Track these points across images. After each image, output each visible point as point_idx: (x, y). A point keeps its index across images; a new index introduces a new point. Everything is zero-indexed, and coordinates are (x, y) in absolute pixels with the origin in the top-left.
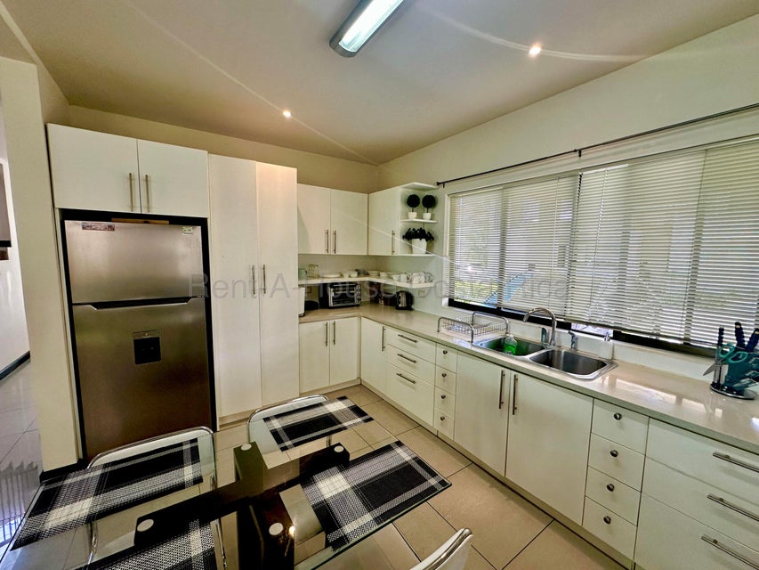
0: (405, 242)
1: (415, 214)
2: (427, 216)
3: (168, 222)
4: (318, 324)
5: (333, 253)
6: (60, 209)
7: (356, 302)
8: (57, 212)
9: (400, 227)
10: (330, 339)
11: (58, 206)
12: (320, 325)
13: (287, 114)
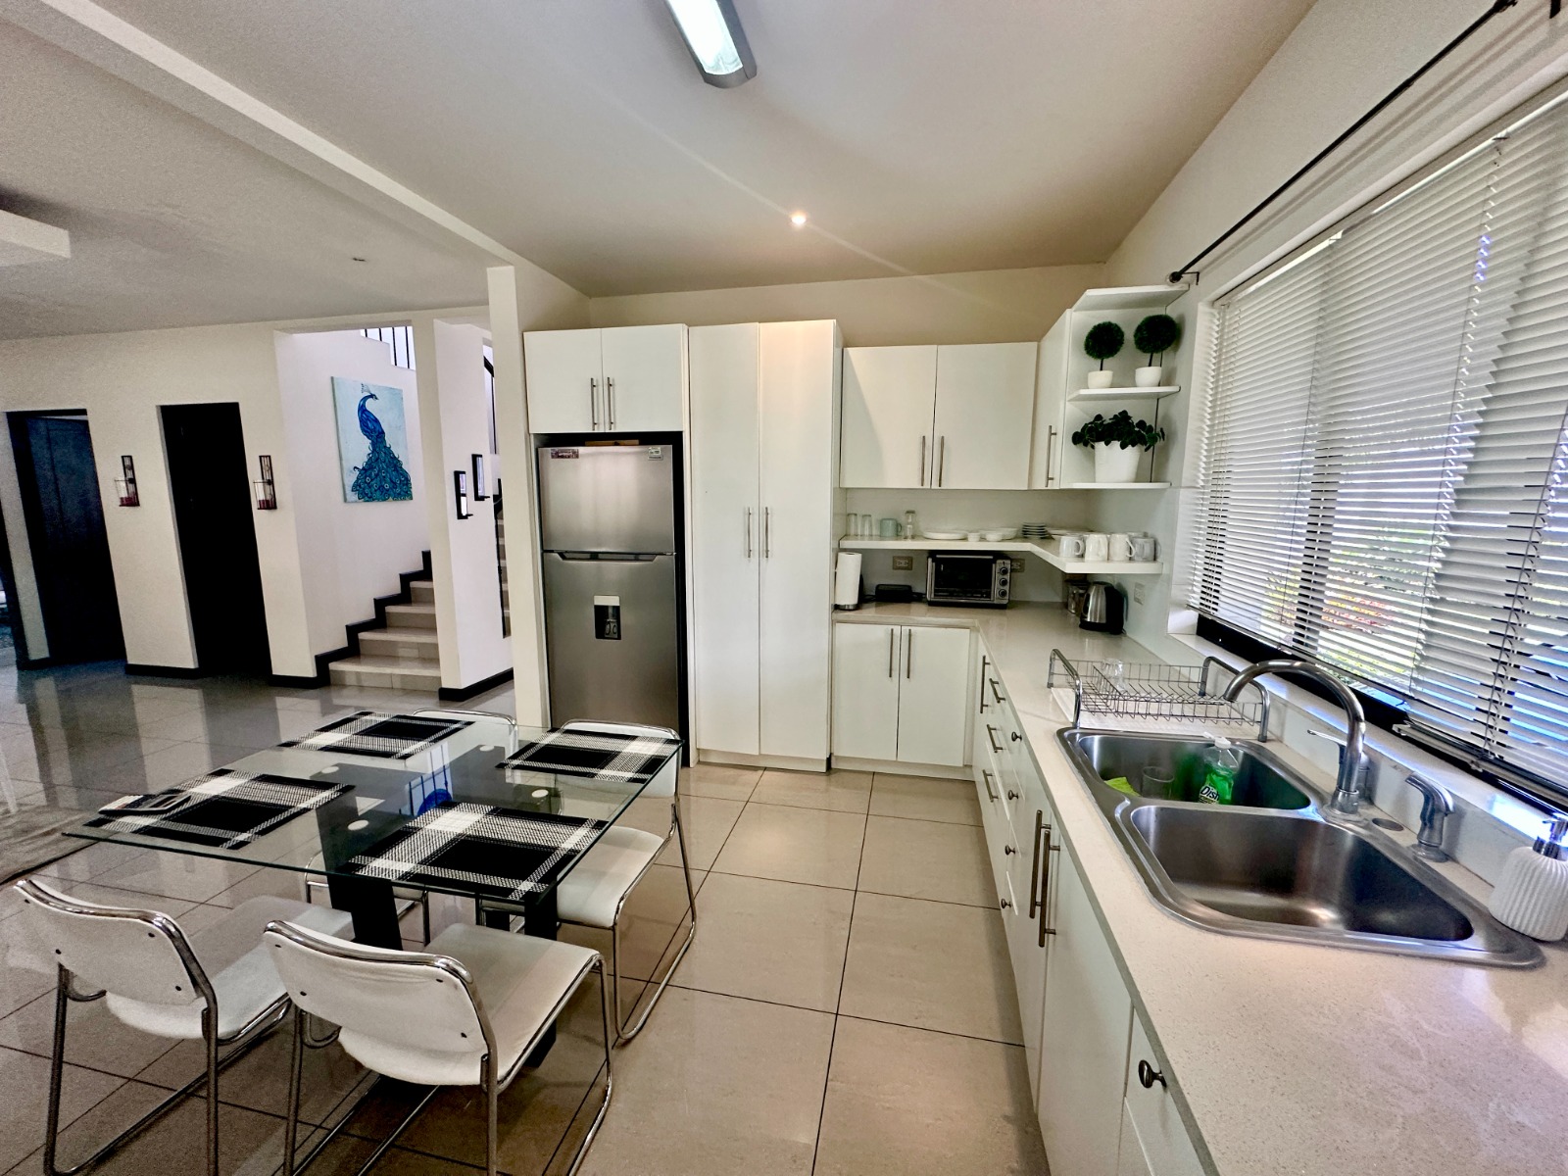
0: (1077, 451)
1: (1105, 376)
2: (1147, 377)
3: (637, 441)
4: (874, 631)
5: (935, 486)
6: (536, 435)
7: (996, 599)
8: (532, 437)
9: (1066, 414)
10: (901, 663)
11: (533, 431)
12: (880, 632)
13: (799, 220)
